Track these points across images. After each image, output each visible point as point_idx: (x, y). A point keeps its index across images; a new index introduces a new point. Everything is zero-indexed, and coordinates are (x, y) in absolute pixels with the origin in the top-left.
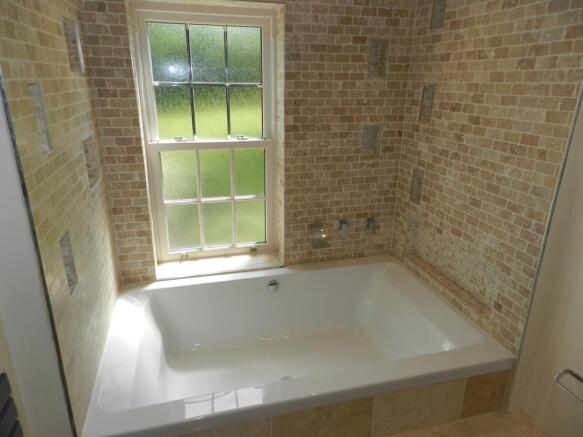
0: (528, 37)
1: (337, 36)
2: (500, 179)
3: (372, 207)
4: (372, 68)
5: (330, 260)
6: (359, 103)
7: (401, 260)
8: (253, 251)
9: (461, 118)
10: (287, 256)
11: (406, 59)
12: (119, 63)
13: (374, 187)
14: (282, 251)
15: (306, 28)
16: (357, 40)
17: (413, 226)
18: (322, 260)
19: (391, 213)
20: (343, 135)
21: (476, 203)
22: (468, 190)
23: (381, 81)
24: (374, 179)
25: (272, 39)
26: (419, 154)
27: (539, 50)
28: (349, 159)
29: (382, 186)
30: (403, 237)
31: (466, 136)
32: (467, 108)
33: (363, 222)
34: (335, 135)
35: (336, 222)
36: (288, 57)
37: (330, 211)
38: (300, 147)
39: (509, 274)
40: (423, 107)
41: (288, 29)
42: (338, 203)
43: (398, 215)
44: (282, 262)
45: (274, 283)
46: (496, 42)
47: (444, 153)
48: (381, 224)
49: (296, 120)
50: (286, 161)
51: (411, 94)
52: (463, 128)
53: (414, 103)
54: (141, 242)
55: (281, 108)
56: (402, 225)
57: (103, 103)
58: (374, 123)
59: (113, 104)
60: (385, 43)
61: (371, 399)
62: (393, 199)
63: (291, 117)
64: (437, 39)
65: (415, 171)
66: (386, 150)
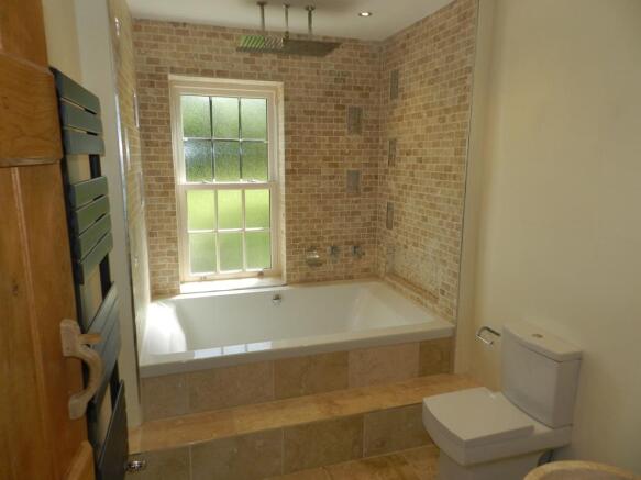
0: (441, 104)
1: (323, 105)
2: (436, 198)
3: (357, 237)
4: (352, 128)
5: (325, 280)
6: (342, 153)
7: (383, 280)
8: (261, 275)
9: (412, 160)
10: (288, 276)
11: (376, 121)
12: (161, 122)
13: (358, 220)
14: (285, 272)
15: (300, 99)
16: (337, 107)
17: (391, 251)
18: (318, 281)
19: (374, 242)
20: (331, 178)
21: (425, 219)
22: (420, 210)
23: (358, 136)
24: (359, 213)
25: (275, 107)
26: (389, 191)
27: (447, 111)
28: (336, 196)
29: (364, 219)
30: (383, 259)
31: (416, 172)
32: (415, 153)
33: (350, 249)
34: (325, 177)
35: (328, 248)
36: (286, 119)
37: (323, 238)
38: (298, 186)
39: (446, 265)
40: (390, 156)
41: (286, 99)
42: (330, 232)
43: (379, 243)
44: (285, 282)
45: (277, 298)
46: (426, 107)
47: (405, 187)
48: (366, 251)
49: (293, 165)
50: (287, 197)
51: (382, 147)
52: (414, 167)
53: (384, 153)
54: (170, 260)
55: (282, 157)
56: (381, 249)
57: (149, 151)
58: (355, 169)
59: (156, 151)
60: (359, 111)
61: (347, 353)
62: (375, 230)
63: (290, 164)
64: (395, 106)
65: (389, 204)
66: (366, 189)
